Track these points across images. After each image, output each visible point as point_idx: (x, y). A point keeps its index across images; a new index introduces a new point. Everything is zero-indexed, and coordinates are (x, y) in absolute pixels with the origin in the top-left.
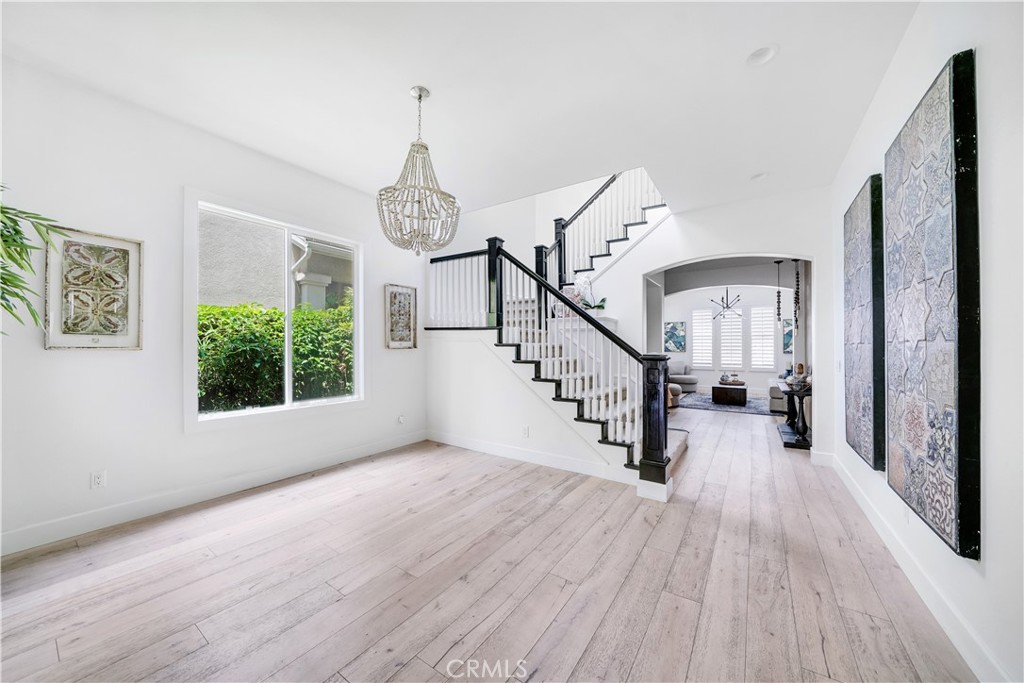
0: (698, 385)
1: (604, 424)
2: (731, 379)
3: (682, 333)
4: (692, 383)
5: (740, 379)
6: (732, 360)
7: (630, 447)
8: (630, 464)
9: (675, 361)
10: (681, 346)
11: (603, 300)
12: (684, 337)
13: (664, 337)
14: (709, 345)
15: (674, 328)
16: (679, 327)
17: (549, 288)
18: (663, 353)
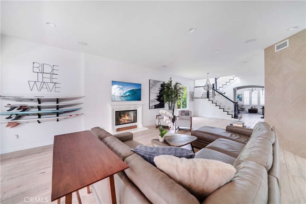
0: (245, 109)
1: (228, 112)
2: (254, 107)
3: (241, 97)
4: (244, 109)
5: (256, 107)
6: (255, 102)
7: (232, 115)
8: (232, 117)
9: (240, 103)
10: (241, 100)
11: (225, 93)
12: (242, 98)
13: (237, 97)
14: (248, 100)
15: (239, 95)
16: (240, 95)
17: (214, 90)
18: (237, 102)
